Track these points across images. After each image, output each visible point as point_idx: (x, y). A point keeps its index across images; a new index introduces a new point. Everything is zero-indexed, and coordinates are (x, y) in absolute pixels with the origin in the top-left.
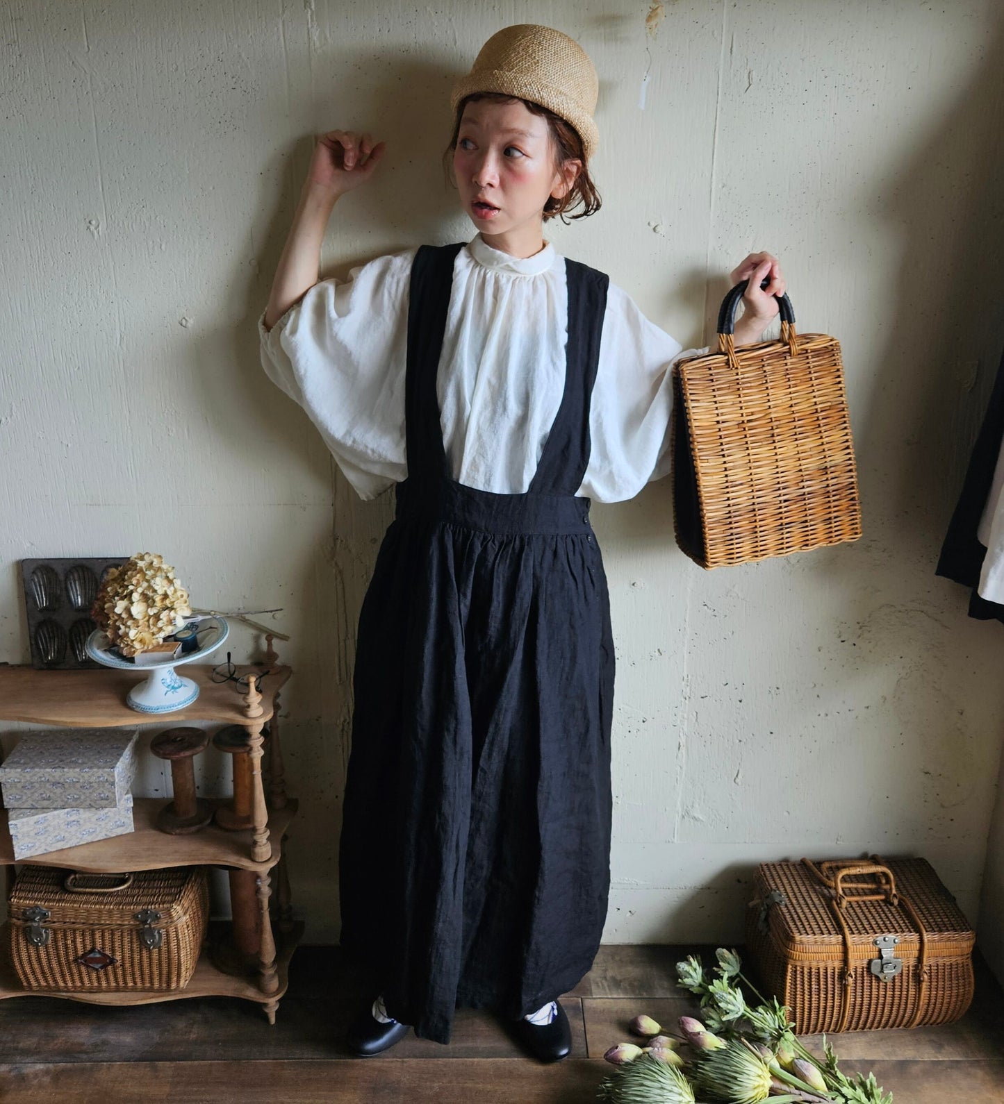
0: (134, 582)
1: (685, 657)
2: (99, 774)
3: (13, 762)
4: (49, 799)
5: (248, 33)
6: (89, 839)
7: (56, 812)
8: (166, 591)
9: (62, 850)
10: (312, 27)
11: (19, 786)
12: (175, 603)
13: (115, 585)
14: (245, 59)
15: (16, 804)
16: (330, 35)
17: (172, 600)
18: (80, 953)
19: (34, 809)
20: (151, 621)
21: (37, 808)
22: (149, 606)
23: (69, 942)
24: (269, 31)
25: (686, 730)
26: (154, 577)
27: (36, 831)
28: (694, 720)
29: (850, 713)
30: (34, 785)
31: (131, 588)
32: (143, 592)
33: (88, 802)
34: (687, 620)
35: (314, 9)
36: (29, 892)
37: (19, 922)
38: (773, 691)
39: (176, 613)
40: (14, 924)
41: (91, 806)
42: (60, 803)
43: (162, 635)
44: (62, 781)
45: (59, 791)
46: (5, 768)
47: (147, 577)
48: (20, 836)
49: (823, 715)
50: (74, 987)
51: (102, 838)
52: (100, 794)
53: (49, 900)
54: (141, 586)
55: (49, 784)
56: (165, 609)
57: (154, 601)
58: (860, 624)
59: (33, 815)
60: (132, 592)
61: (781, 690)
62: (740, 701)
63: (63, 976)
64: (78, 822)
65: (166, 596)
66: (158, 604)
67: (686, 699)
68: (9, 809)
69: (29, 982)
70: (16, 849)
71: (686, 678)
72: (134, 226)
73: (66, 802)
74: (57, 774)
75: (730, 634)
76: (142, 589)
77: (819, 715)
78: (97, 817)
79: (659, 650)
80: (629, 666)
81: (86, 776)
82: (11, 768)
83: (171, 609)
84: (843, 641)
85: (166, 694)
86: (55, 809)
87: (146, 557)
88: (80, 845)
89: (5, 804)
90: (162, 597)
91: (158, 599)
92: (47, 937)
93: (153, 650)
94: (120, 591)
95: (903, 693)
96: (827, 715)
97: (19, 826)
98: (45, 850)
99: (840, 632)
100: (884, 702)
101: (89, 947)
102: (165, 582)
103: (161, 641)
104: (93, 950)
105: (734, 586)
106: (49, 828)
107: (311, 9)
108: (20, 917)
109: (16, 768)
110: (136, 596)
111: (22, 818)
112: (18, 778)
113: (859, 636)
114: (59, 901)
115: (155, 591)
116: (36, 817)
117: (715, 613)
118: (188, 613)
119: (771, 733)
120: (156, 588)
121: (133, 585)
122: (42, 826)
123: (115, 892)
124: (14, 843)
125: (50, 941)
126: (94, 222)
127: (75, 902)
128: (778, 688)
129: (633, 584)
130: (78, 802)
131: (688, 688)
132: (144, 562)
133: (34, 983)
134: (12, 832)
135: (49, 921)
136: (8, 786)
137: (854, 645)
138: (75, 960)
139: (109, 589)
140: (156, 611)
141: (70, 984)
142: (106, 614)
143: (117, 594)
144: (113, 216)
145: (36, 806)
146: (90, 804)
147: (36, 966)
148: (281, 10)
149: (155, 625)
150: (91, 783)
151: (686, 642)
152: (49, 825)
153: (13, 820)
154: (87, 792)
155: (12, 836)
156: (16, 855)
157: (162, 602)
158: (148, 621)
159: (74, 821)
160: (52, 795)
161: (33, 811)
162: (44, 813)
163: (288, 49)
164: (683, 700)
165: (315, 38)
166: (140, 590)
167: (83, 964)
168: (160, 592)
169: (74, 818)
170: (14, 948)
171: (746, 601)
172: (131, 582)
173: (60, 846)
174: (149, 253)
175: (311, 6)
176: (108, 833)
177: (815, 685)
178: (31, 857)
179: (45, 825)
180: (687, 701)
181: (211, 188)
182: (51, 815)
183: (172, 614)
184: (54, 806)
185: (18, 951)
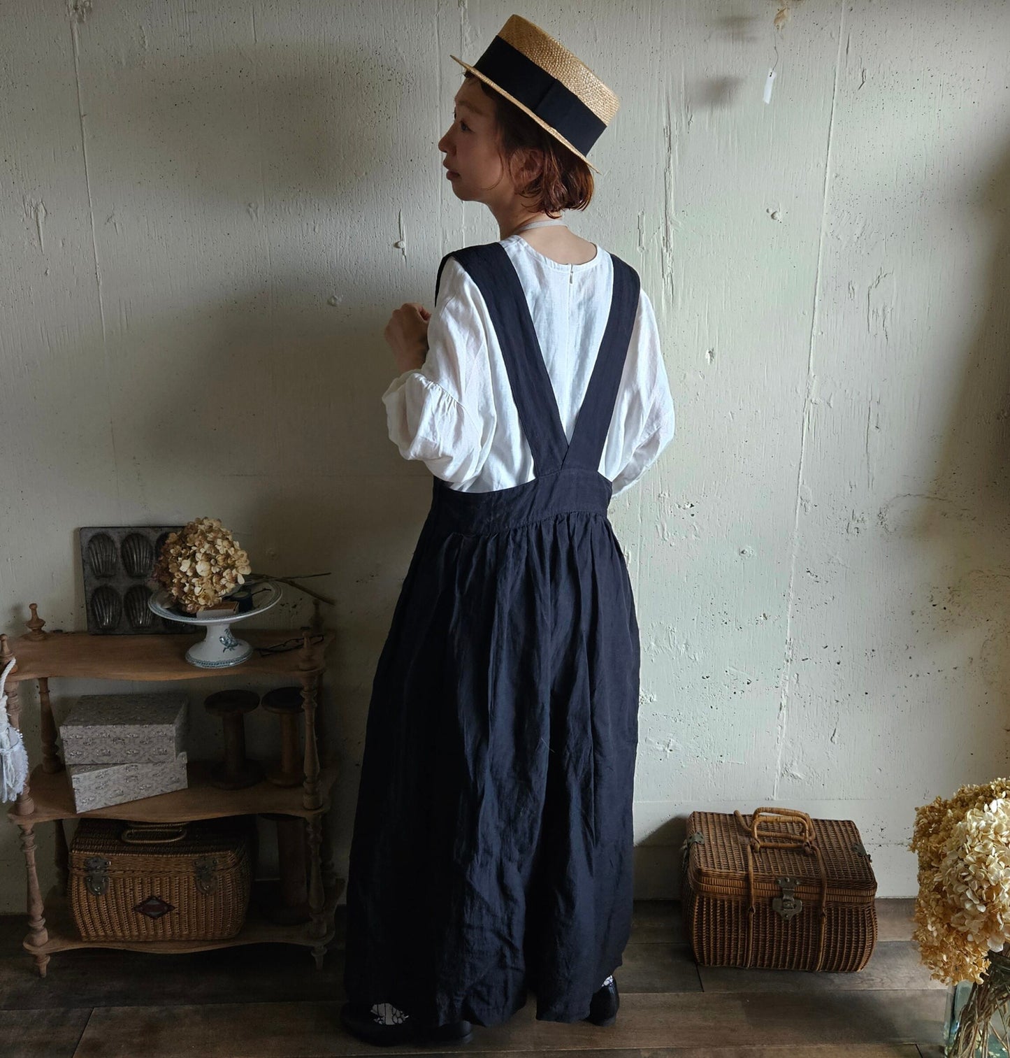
0: (197, 544)
1: (789, 621)
2: (159, 729)
3: (74, 721)
4: (109, 754)
5: (405, 28)
6: (145, 794)
7: (116, 768)
8: (227, 551)
9: (121, 804)
10: (465, 24)
11: (81, 742)
12: (236, 562)
13: (178, 547)
14: (401, 52)
15: (77, 761)
16: (481, 32)
17: (233, 559)
18: (139, 901)
19: (94, 766)
20: (214, 581)
21: (97, 764)
22: (211, 565)
23: (128, 890)
24: (425, 27)
25: (787, 691)
26: (215, 538)
27: (97, 785)
28: (795, 681)
29: (939, 673)
30: (95, 741)
31: (194, 548)
32: (205, 552)
33: (147, 756)
34: (791, 586)
35: (467, 7)
36: (88, 845)
37: (80, 873)
38: (869, 654)
39: (238, 572)
40: (75, 874)
41: (149, 761)
42: (119, 759)
43: (223, 593)
44: (122, 736)
45: (118, 746)
46: (67, 726)
47: (208, 539)
48: (82, 790)
49: (914, 676)
50: (131, 936)
51: (158, 794)
52: (159, 749)
53: (109, 852)
54: (203, 547)
55: (109, 740)
56: (225, 568)
57: (216, 561)
58: (951, 589)
59: (94, 770)
60: (195, 553)
61: (876, 652)
62: (839, 663)
63: (121, 925)
64: (136, 777)
65: (227, 556)
66: (221, 563)
67: (788, 661)
68: (70, 765)
69: (87, 932)
70: (78, 803)
71: (788, 641)
72: (290, 210)
73: (125, 758)
74: (118, 730)
75: (831, 599)
76: (204, 550)
77: (911, 676)
78: (154, 772)
79: (764, 615)
80: (736, 630)
81: (146, 731)
82: (73, 725)
83: (232, 567)
84: (934, 605)
85: (224, 651)
86: (115, 764)
87: (205, 521)
88: (137, 800)
89: (66, 760)
90: (223, 557)
91: (220, 558)
92: (107, 886)
93: (214, 608)
94: (183, 552)
95: (989, 654)
96: (918, 676)
97: (81, 780)
98: (105, 804)
99: (932, 596)
100: (971, 662)
101: (147, 896)
102: (226, 543)
103: (221, 598)
104: (150, 898)
105: (836, 554)
106: (109, 783)
107: (464, 7)
108: (81, 867)
109: (77, 725)
110: (199, 556)
111: (83, 772)
112: (80, 735)
113: (950, 600)
114: (118, 852)
115: (217, 552)
116: (98, 771)
117: (818, 579)
118: (247, 572)
119: (866, 693)
120: (218, 548)
121: (195, 546)
122: (102, 781)
123: (171, 843)
124: (76, 796)
125: (109, 891)
126: (253, 205)
127: (133, 852)
128: (873, 651)
129: (743, 552)
130: (137, 757)
131: (791, 651)
132: (203, 526)
133: (93, 933)
134: (74, 785)
135: (109, 870)
136: (69, 743)
137: (945, 608)
138: (134, 909)
139: (172, 551)
140: (218, 570)
141: (127, 933)
142: (170, 573)
143: (181, 555)
144: (271, 200)
145: (97, 762)
146: (149, 759)
147: (95, 915)
148: (436, 7)
149: (218, 582)
150: (150, 738)
151: (790, 607)
152: (109, 780)
153: (76, 774)
154: (147, 747)
155: (74, 789)
156: (78, 809)
157: (224, 561)
158: (211, 579)
159: (132, 776)
160: (112, 751)
161: (93, 766)
162: (105, 768)
163: (441, 43)
164: (785, 662)
165: (467, 36)
166: (203, 551)
167: (140, 912)
168: (221, 552)
169: (132, 773)
170: (75, 899)
171: (847, 568)
172: (194, 543)
173: (118, 800)
174: (303, 235)
175: (464, 4)
176: (163, 789)
177: (908, 647)
178: (92, 811)
179: (106, 779)
180: (789, 664)
181: (364, 174)
182: (110, 770)
183: (234, 572)
184: (114, 762)
185: (79, 900)
